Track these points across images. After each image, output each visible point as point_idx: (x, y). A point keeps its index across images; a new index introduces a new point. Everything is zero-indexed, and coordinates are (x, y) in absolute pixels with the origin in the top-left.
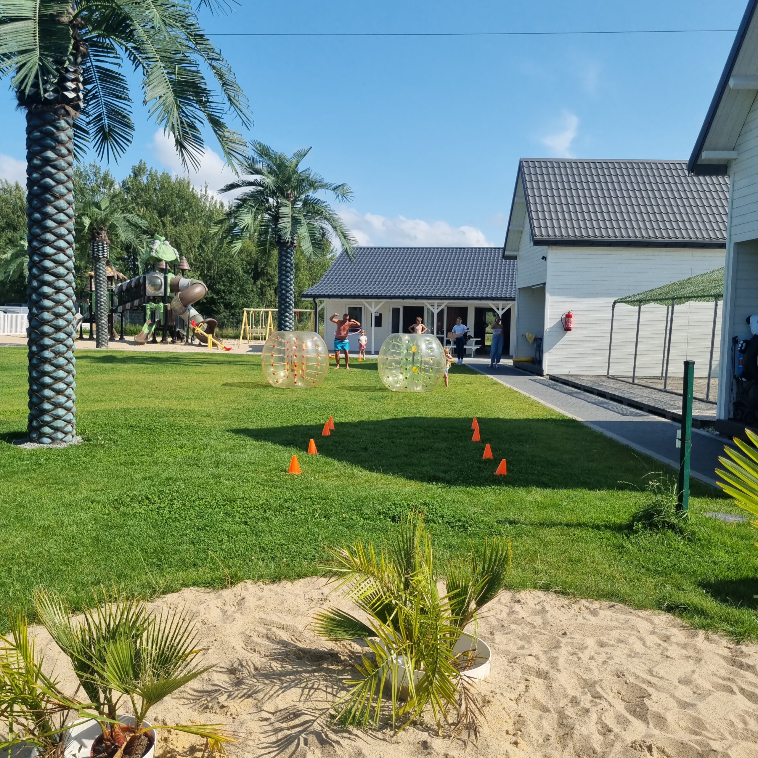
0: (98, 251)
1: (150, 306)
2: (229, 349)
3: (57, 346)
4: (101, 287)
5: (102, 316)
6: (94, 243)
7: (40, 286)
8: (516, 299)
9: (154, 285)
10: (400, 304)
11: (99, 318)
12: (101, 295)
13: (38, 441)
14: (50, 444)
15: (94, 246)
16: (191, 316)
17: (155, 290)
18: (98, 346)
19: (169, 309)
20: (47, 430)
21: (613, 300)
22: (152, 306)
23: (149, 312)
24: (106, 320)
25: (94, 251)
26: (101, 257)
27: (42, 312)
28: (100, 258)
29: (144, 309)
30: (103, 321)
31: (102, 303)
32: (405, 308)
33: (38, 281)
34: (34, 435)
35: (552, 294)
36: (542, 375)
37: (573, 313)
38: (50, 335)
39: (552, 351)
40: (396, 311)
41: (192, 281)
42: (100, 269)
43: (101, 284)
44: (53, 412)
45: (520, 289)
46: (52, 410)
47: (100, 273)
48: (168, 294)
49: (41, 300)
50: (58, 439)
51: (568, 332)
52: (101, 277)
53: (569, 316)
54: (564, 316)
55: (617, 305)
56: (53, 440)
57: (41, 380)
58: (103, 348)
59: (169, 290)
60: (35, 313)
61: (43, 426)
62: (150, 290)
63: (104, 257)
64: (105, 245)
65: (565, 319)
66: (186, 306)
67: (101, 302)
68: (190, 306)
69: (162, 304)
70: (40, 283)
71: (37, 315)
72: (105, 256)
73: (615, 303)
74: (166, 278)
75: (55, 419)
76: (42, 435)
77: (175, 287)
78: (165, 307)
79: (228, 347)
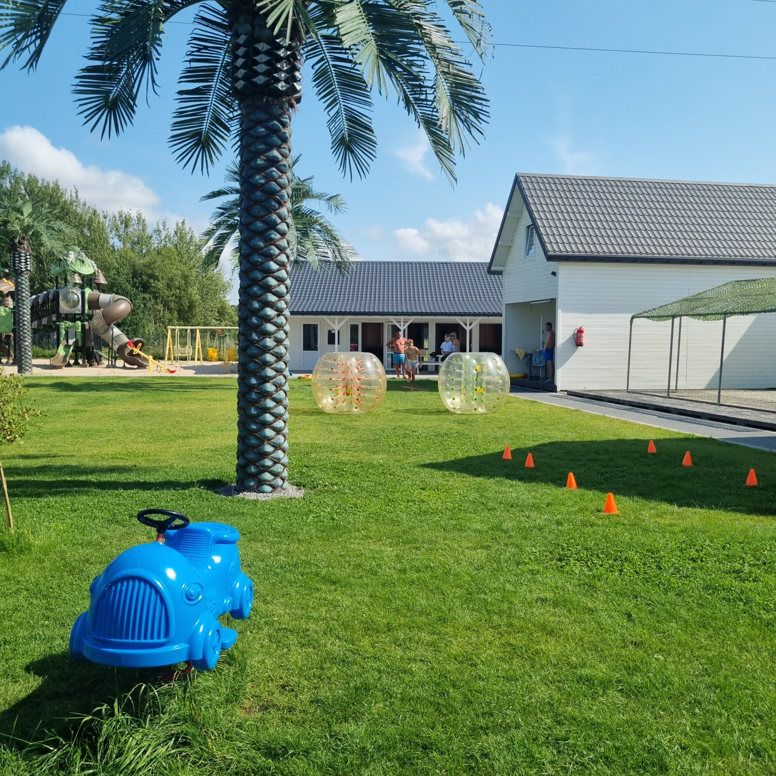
0: (20, 262)
1: (63, 325)
2: (173, 372)
3: (278, 378)
4: (24, 305)
5: (25, 337)
6: (15, 254)
7: (262, 308)
8: (504, 315)
9: (67, 301)
10: (359, 320)
11: (22, 340)
12: (24, 313)
13: (258, 489)
14: (271, 492)
15: (14, 257)
16: (114, 336)
17: (70, 307)
18: (20, 371)
19: (87, 327)
20: (267, 476)
21: (630, 316)
22: (66, 325)
23: (63, 332)
24: (29, 341)
25: (14, 263)
26: (23, 270)
27: (263, 339)
28: (22, 272)
29: (58, 328)
30: (27, 343)
31: (26, 323)
32: (363, 324)
33: (260, 302)
34: (252, 484)
35: (565, 310)
36: (556, 392)
37: (584, 329)
38: (271, 365)
39: (564, 366)
40: (354, 328)
41: (114, 297)
42: (22, 284)
43: (23, 300)
44: (273, 455)
45: (507, 304)
46: (273, 453)
47: (22, 288)
48: (86, 311)
49: (262, 324)
50: (278, 486)
51: (580, 347)
52: (23, 292)
53: (580, 331)
54: (576, 331)
55: (635, 320)
56: (274, 487)
57: (261, 418)
58: (27, 374)
59: (87, 307)
60: (256, 340)
61: (264, 471)
62: (64, 308)
63: (27, 270)
64: (28, 257)
65: (577, 334)
66: (109, 324)
67: (24, 321)
68: (112, 325)
69: (79, 323)
70: (261, 305)
71: (258, 342)
72: (29, 268)
73: (633, 318)
74: (83, 294)
75: (275, 463)
76: (261, 483)
77: (94, 304)
78: (83, 326)
79: (172, 370)
